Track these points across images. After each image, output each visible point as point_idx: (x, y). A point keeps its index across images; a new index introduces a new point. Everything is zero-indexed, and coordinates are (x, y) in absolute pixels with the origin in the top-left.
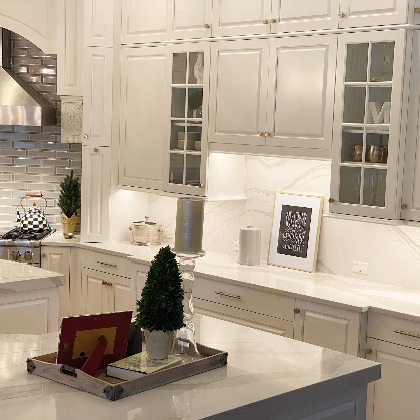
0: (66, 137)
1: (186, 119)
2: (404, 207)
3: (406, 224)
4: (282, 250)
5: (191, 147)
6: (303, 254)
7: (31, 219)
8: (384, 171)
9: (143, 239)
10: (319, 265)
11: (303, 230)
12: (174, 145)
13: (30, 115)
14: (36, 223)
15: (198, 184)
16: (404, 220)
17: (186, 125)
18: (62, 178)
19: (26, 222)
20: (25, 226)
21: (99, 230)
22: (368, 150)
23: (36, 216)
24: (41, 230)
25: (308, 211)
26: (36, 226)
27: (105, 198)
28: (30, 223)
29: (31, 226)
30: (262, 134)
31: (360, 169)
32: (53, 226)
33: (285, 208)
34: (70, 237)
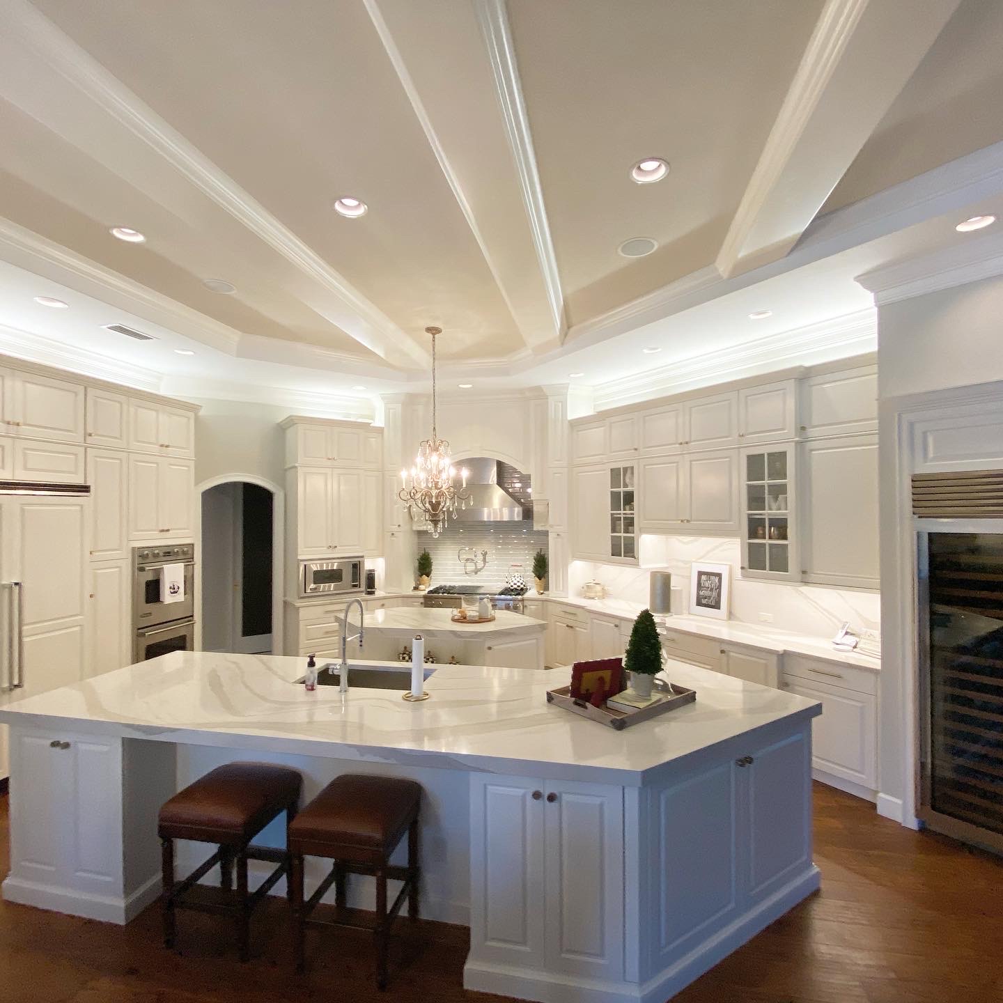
0: (537, 527)
1: (622, 512)
2: (804, 572)
3: (805, 585)
4: (699, 603)
5: (626, 531)
6: (717, 606)
7: (515, 582)
8: (786, 546)
9: (592, 595)
10: (731, 615)
11: (716, 589)
12: (614, 530)
13: (511, 512)
14: (519, 584)
15: (633, 557)
16: (806, 583)
17: (622, 516)
18: (534, 554)
19: (512, 584)
20: (512, 586)
21: (561, 588)
22: (770, 530)
23: (518, 579)
24: (522, 589)
25: (719, 575)
26: (519, 586)
27: (565, 566)
28: (515, 584)
29: (515, 586)
30: (682, 521)
31: (764, 544)
32: (529, 585)
33: (700, 574)
34: (542, 594)
